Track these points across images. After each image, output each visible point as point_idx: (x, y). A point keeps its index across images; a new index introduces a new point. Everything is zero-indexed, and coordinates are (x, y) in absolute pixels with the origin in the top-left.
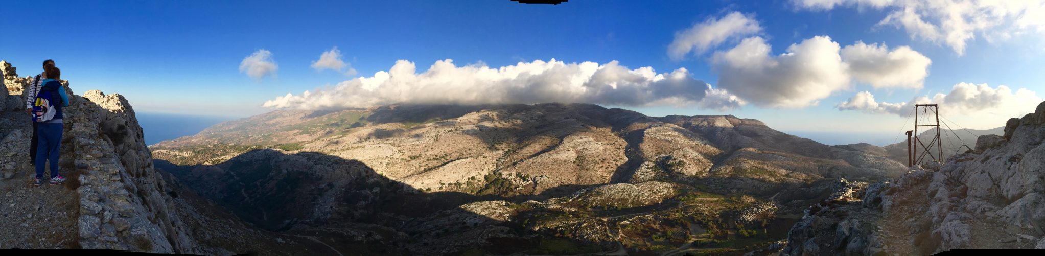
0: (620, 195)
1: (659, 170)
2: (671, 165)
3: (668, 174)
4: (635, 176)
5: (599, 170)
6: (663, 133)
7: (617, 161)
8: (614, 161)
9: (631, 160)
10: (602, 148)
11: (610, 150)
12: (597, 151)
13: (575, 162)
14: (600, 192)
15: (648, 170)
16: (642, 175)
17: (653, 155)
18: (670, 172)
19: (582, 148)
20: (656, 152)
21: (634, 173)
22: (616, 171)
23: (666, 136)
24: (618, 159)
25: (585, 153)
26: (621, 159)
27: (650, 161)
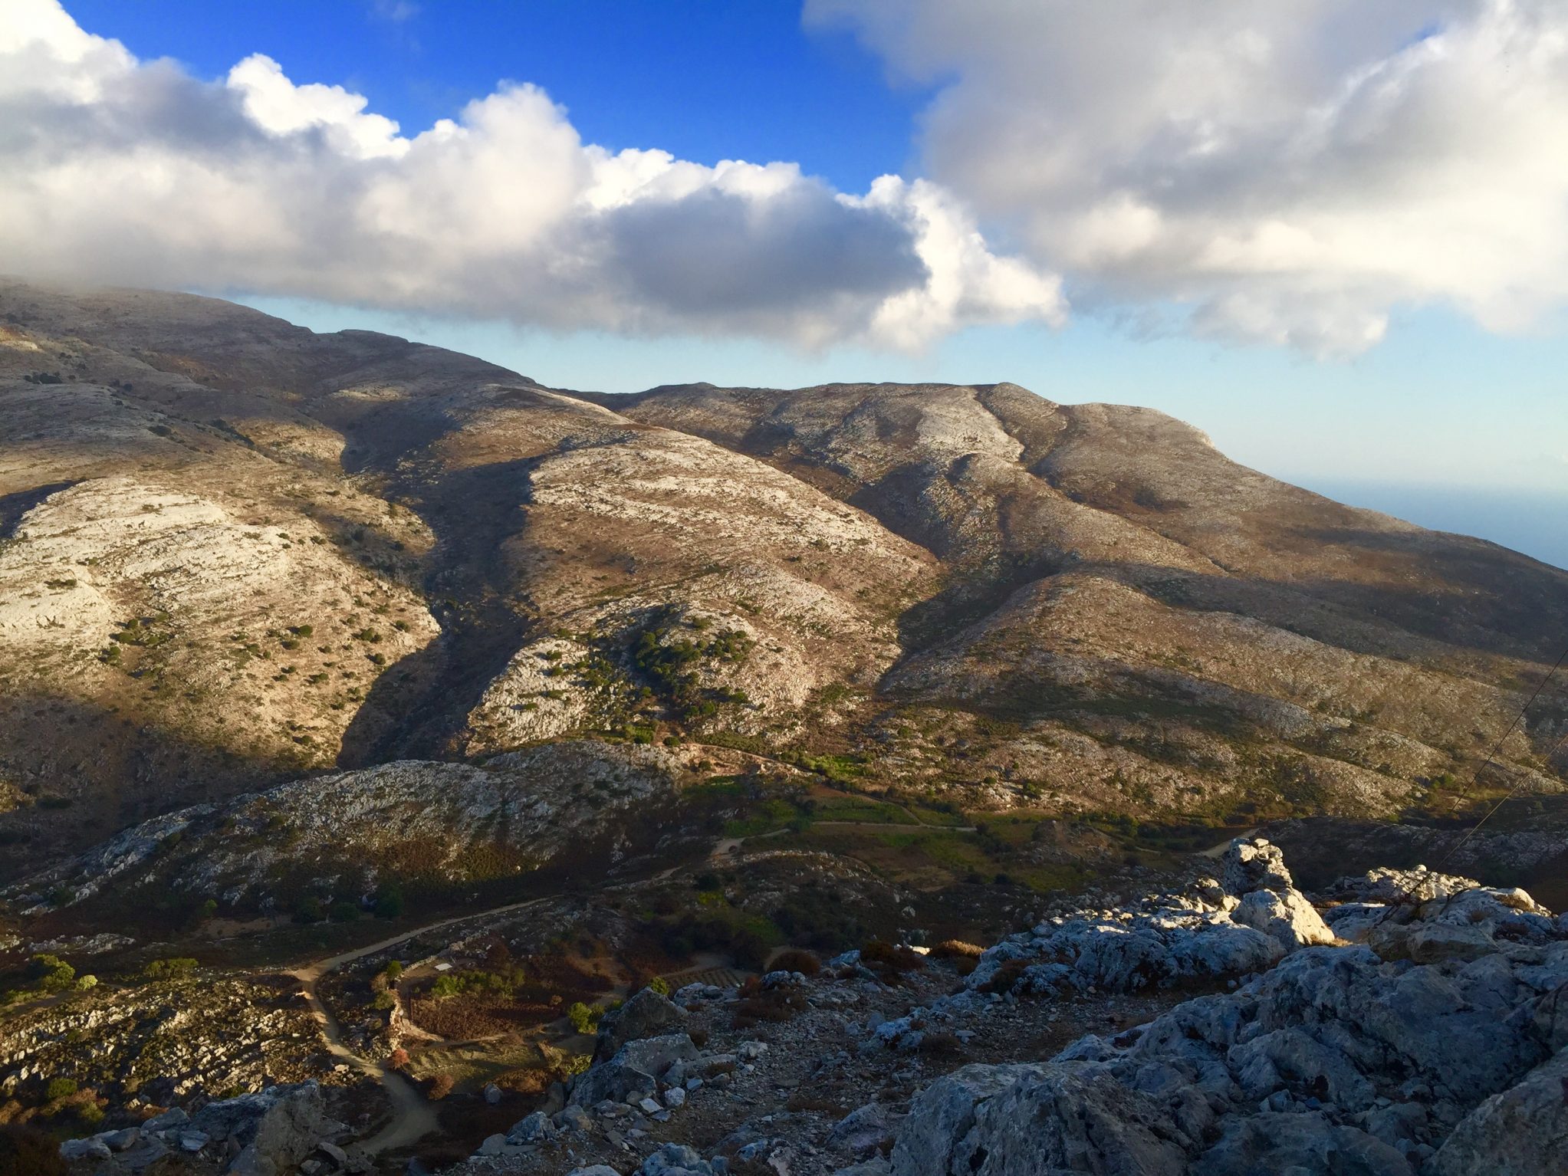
0: (394, 825)
1: (613, 680)
2: (676, 656)
3: (659, 702)
4: (484, 717)
5: (267, 696)
6: (637, 484)
7: (376, 639)
8: (355, 636)
9: (454, 636)
10: (284, 564)
11: (336, 577)
12: (254, 580)
13: (107, 656)
14: (275, 821)
15: (553, 684)
16: (521, 708)
17: (580, 602)
18: (669, 689)
19: (156, 565)
20: (597, 587)
21: (478, 701)
22: (370, 697)
23: (651, 497)
24: (383, 624)
25: (179, 594)
26: (400, 626)
27: (563, 634)
